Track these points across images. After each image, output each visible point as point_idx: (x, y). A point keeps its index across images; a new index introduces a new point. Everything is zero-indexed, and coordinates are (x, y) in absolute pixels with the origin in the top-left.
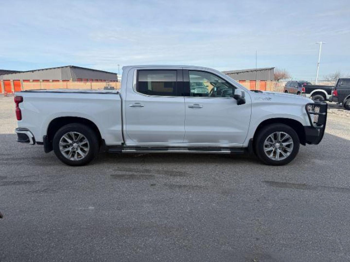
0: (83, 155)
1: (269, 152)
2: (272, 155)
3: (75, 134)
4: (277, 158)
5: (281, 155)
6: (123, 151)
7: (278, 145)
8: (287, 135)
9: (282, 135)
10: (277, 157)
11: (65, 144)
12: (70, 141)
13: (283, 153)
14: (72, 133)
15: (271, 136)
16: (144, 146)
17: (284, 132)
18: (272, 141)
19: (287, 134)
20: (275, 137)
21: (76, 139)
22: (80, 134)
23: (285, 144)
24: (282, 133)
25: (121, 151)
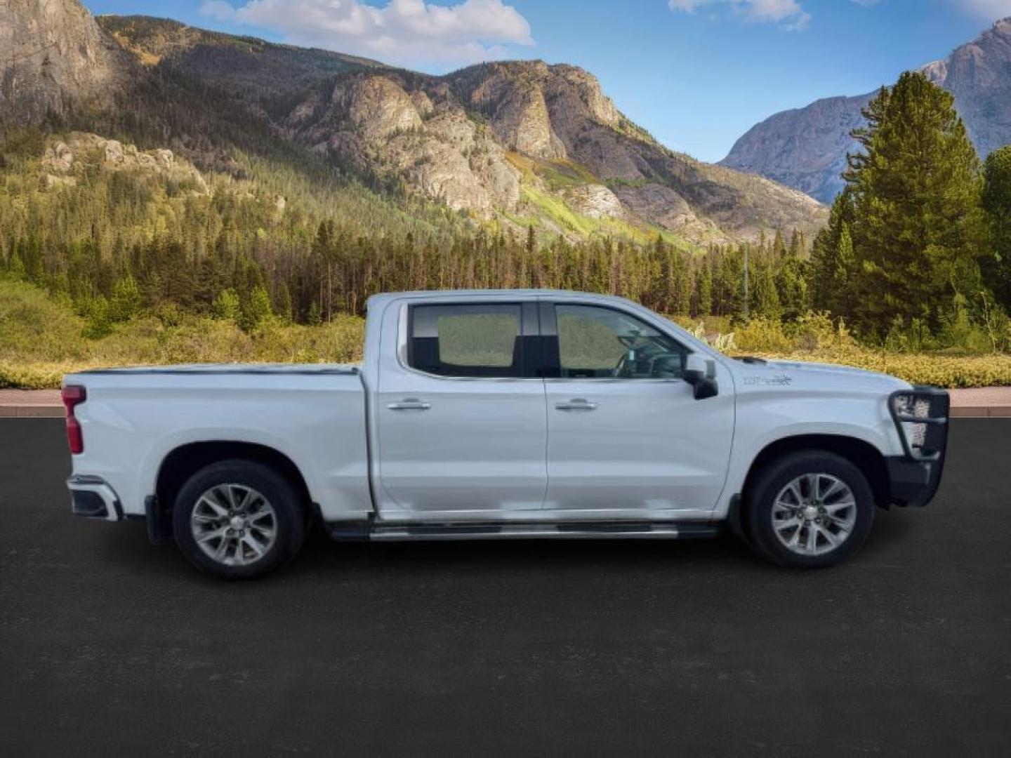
0: (259, 550)
1: (788, 532)
2: (795, 540)
3: (237, 491)
4: (812, 549)
5: (821, 540)
6: (372, 535)
7: (811, 510)
8: (838, 484)
9: (825, 484)
10: (809, 546)
11: (206, 519)
12: (222, 512)
13: (827, 534)
14: (227, 488)
15: (793, 485)
16: (434, 520)
17: (827, 473)
18: (794, 501)
19: (837, 481)
20: (805, 488)
21: (239, 504)
22: (249, 490)
23: (831, 508)
24: (824, 476)
25: (369, 537)
